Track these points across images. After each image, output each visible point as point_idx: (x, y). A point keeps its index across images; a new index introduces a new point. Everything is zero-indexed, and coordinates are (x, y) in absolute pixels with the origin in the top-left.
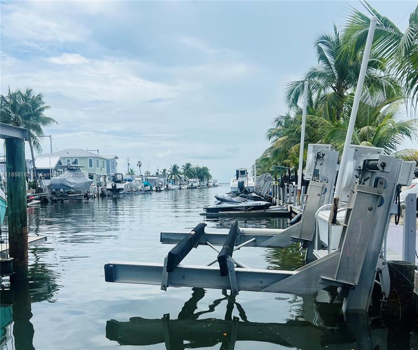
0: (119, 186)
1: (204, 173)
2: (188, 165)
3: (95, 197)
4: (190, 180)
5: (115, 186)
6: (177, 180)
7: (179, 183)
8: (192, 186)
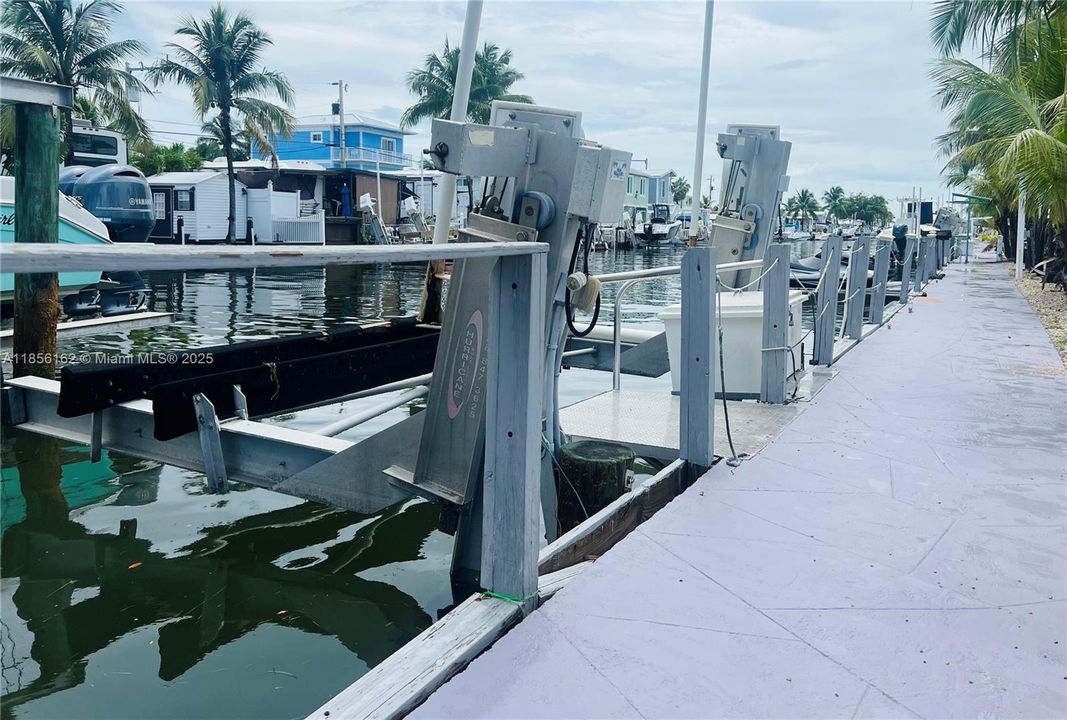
0: (658, 229)
1: (872, 209)
2: (836, 193)
3: (605, 249)
4: (840, 222)
5: (650, 228)
6: (808, 220)
7: (811, 228)
8: (840, 234)
